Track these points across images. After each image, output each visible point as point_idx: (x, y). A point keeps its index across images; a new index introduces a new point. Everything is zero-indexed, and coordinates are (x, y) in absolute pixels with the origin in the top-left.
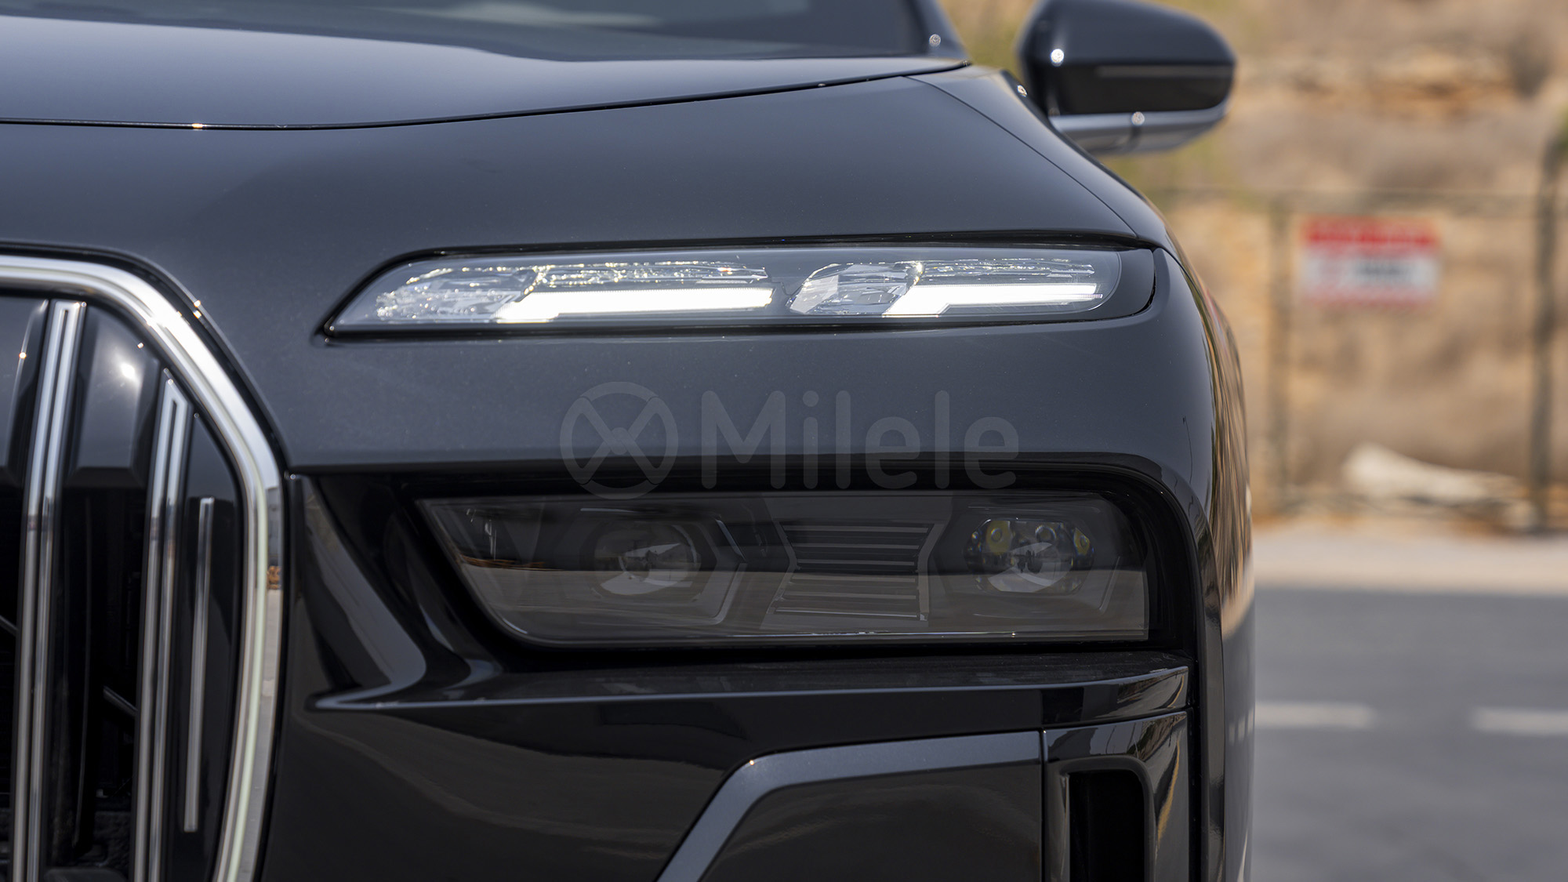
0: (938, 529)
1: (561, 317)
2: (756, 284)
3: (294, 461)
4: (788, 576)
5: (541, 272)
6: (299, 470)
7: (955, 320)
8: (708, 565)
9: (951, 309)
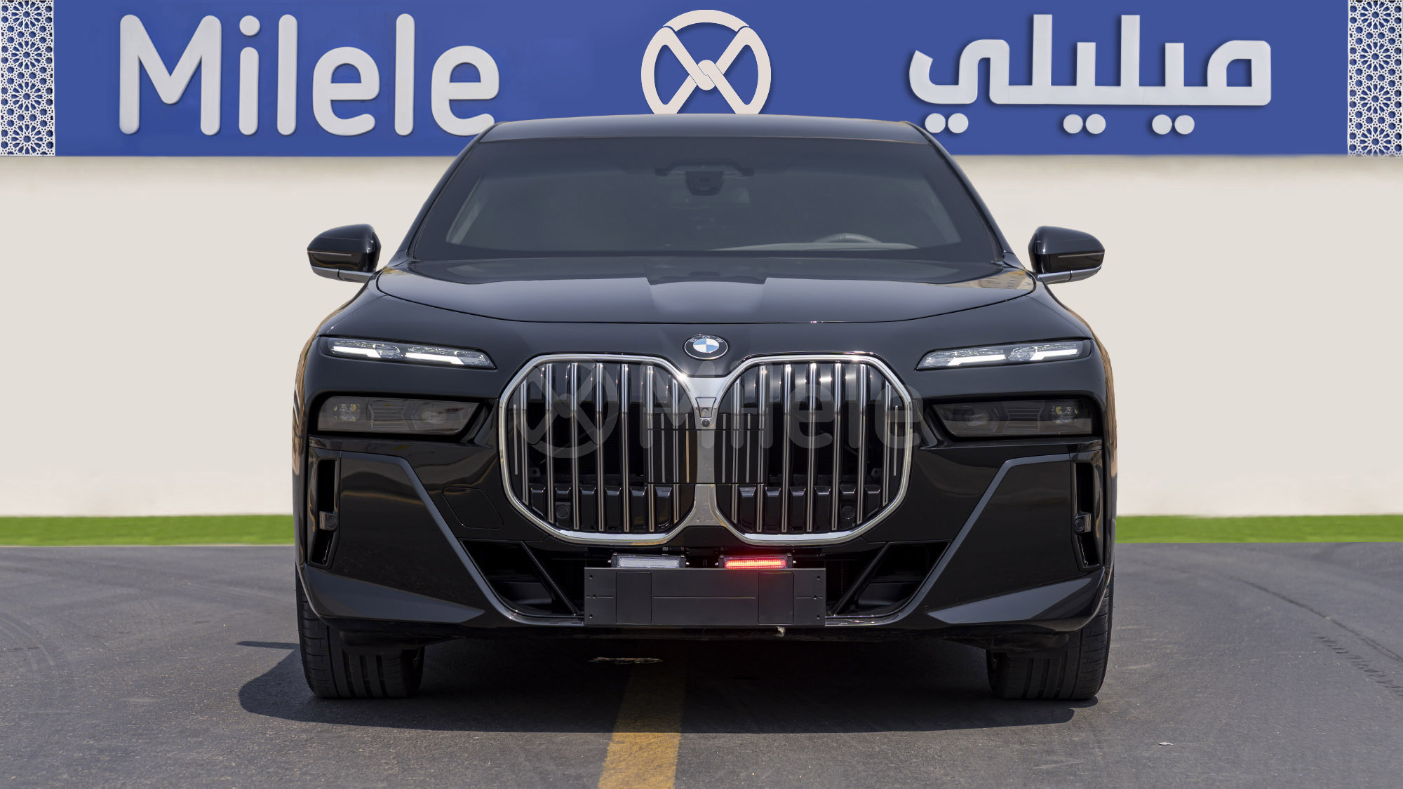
0: (1042, 409)
1: (962, 364)
2: (1000, 354)
3: (914, 397)
4: (1008, 422)
5: (956, 353)
6: (915, 399)
7: (1046, 360)
8: (991, 420)
9: (1045, 358)
